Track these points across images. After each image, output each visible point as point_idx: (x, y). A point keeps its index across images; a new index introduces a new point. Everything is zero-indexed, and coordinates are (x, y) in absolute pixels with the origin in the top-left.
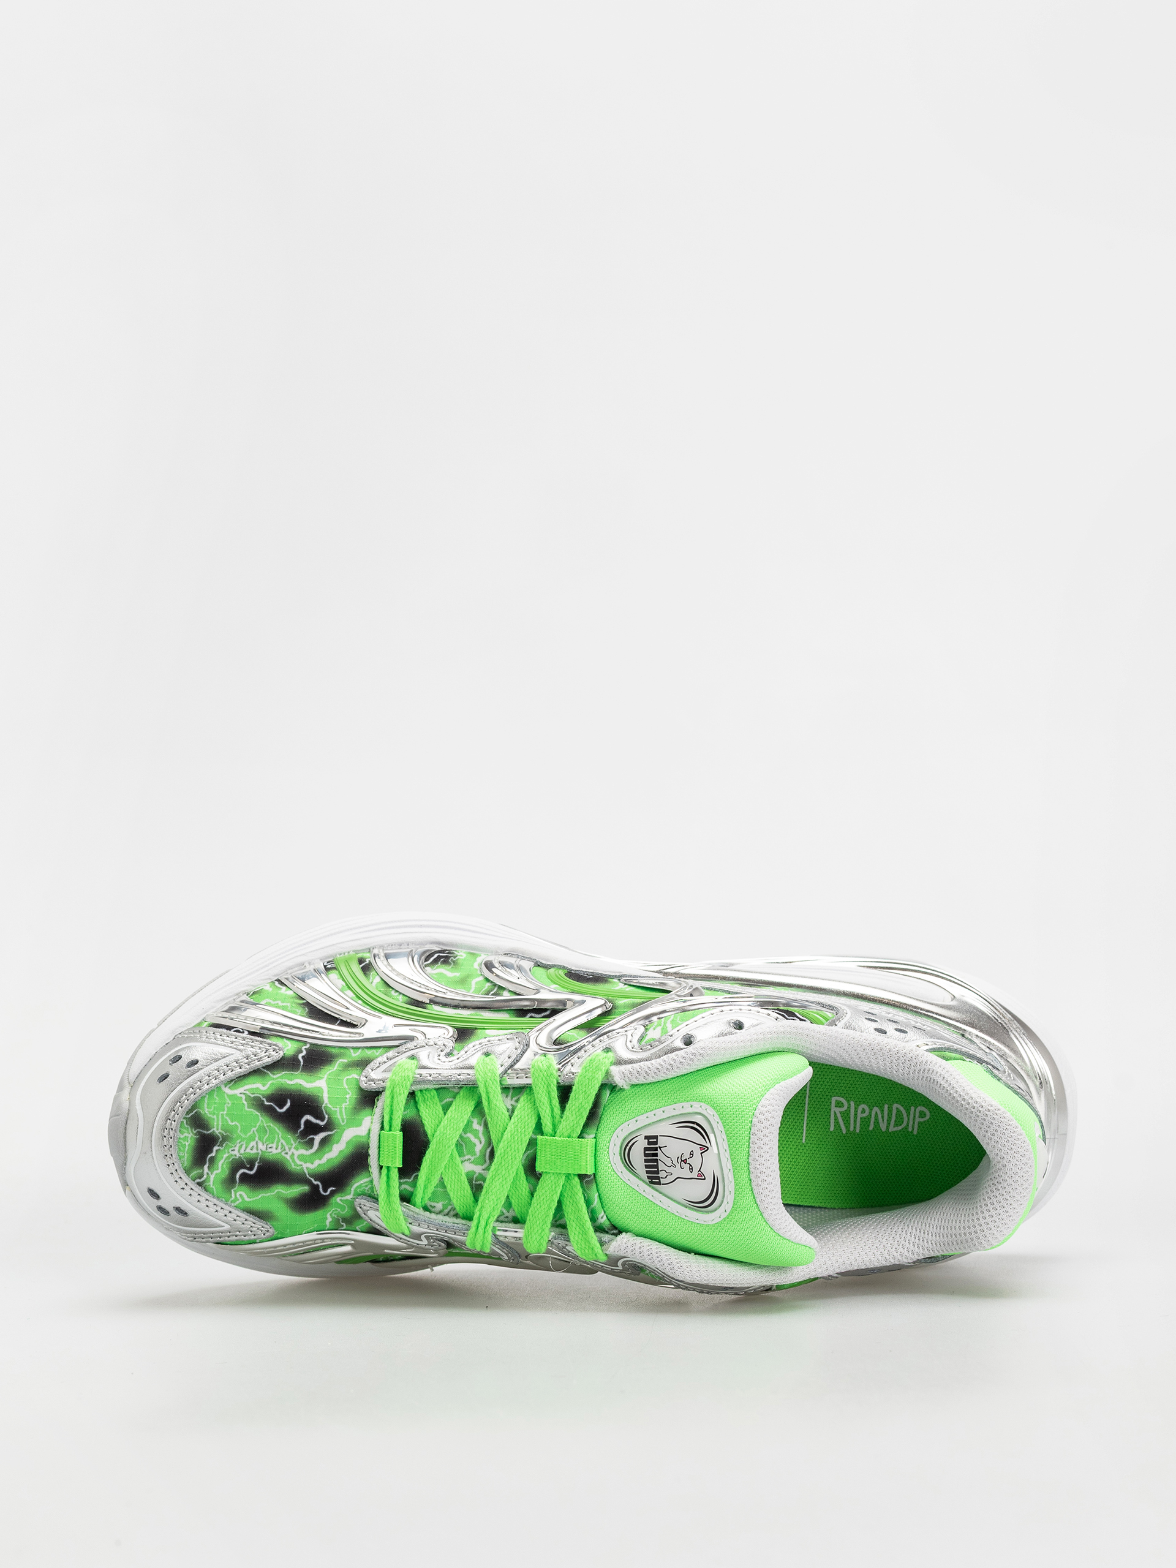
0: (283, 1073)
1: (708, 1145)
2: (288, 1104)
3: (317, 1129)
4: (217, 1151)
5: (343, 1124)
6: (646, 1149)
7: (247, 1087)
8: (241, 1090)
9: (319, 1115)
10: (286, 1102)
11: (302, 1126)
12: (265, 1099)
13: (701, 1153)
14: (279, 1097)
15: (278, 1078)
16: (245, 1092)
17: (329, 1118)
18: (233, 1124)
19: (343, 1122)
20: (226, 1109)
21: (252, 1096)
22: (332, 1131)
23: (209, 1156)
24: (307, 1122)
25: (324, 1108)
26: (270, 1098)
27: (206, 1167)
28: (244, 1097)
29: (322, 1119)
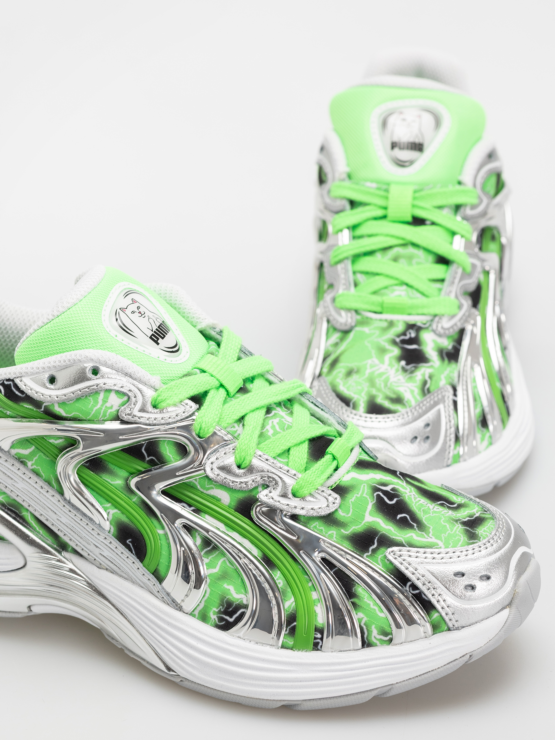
0: (393, 537)
1: (118, 310)
2: (399, 516)
3: (385, 493)
4: (465, 519)
5: (366, 485)
6: (163, 338)
7: (426, 540)
8: (430, 540)
9: (380, 500)
10: (401, 518)
11: (395, 500)
12: (415, 527)
13: (126, 308)
14: (404, 524)
15: (398, 536)
16: (428, 537)
17: (374, 493)
18: (445, 524)
19: (364, 486)
20: (447, 533)
21: (423, 533)
22: (375, 486)
23: (471, 519)
24: (391, 499)
25: (374, 500)
26: (412, 527)
27: (477, 515)
28: (430, 535)
29: (378, 496)
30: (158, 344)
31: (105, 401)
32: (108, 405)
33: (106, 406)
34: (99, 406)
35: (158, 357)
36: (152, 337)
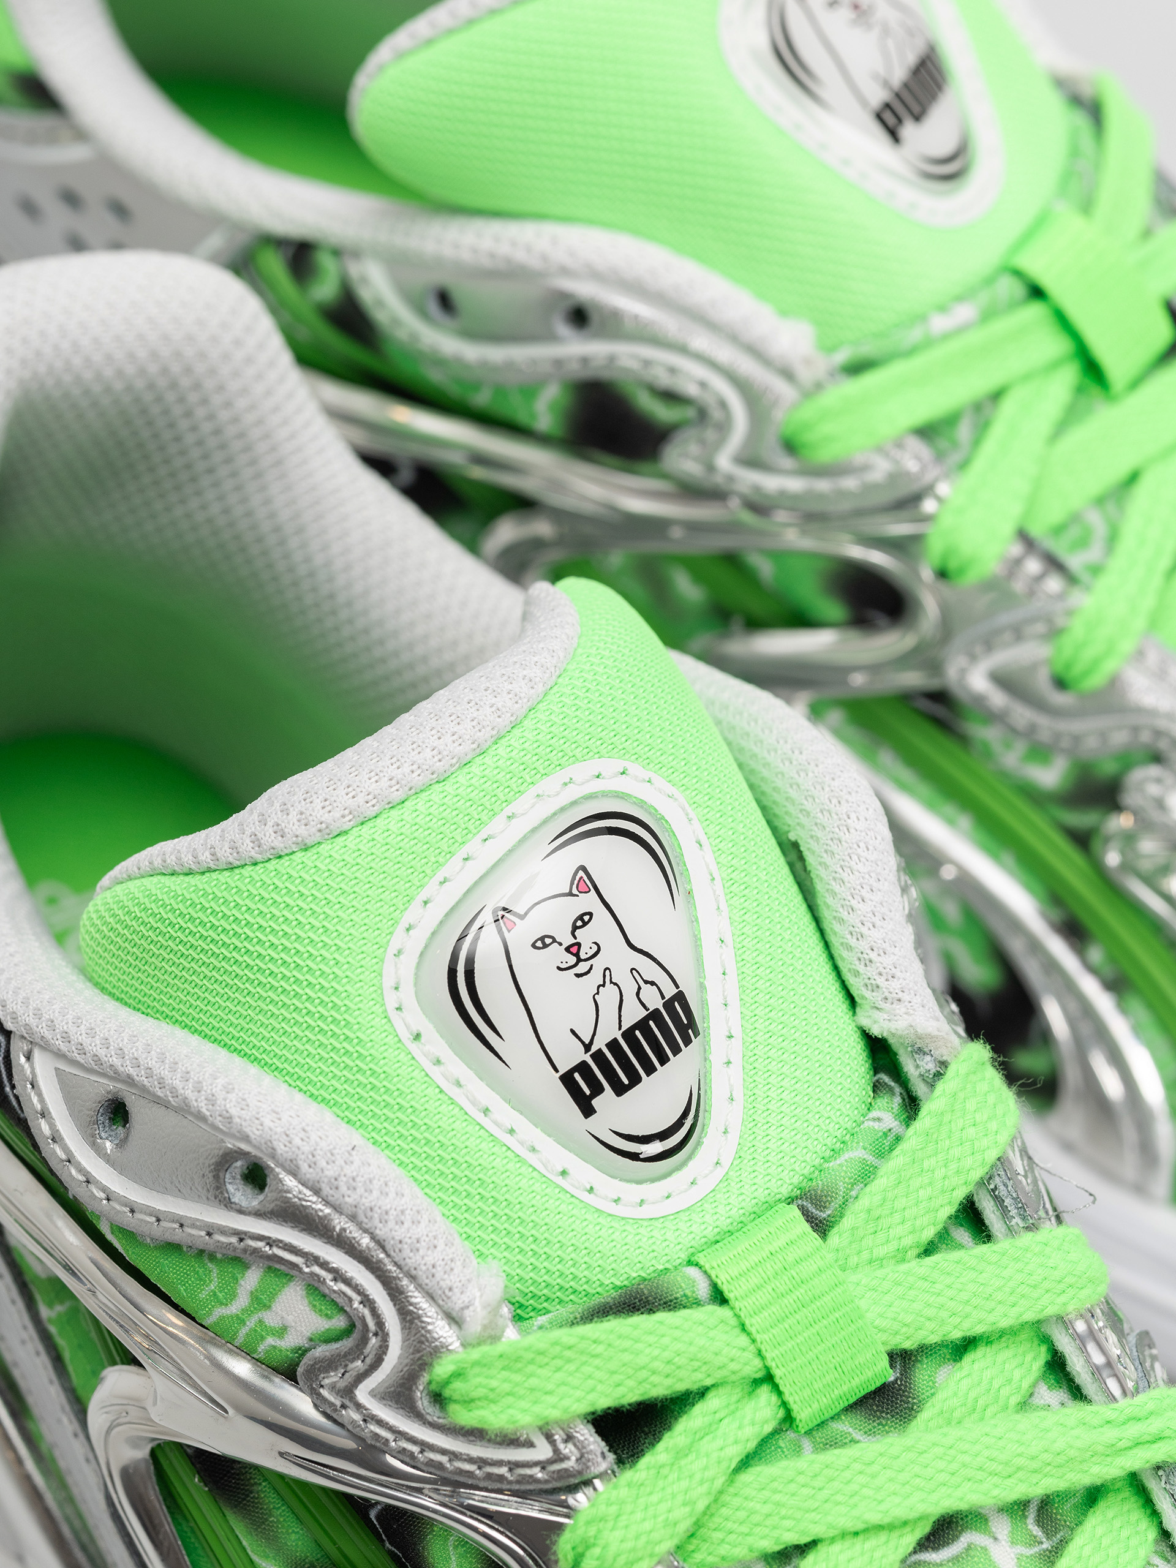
13: (522, 919)
30: (588, 1110)
31: (260, 1301)
32: (271, 1319)
33: (260, 1321)
34: (234, 1308)
35: (564, 1173)
36: (577, 1076)
